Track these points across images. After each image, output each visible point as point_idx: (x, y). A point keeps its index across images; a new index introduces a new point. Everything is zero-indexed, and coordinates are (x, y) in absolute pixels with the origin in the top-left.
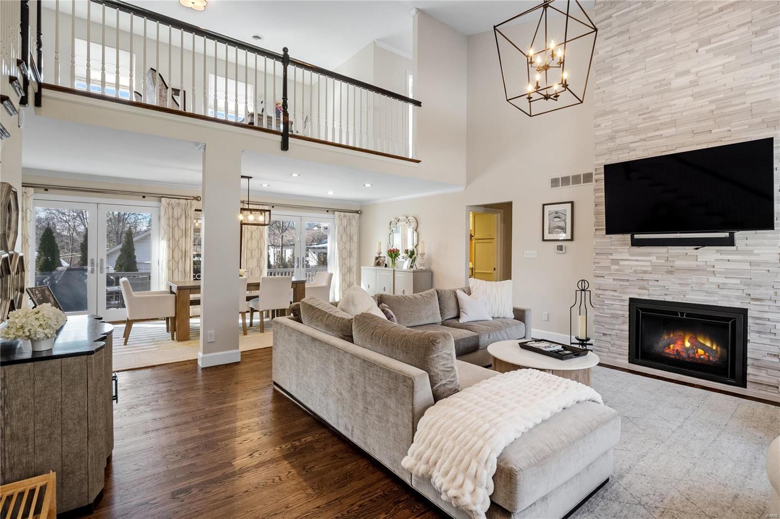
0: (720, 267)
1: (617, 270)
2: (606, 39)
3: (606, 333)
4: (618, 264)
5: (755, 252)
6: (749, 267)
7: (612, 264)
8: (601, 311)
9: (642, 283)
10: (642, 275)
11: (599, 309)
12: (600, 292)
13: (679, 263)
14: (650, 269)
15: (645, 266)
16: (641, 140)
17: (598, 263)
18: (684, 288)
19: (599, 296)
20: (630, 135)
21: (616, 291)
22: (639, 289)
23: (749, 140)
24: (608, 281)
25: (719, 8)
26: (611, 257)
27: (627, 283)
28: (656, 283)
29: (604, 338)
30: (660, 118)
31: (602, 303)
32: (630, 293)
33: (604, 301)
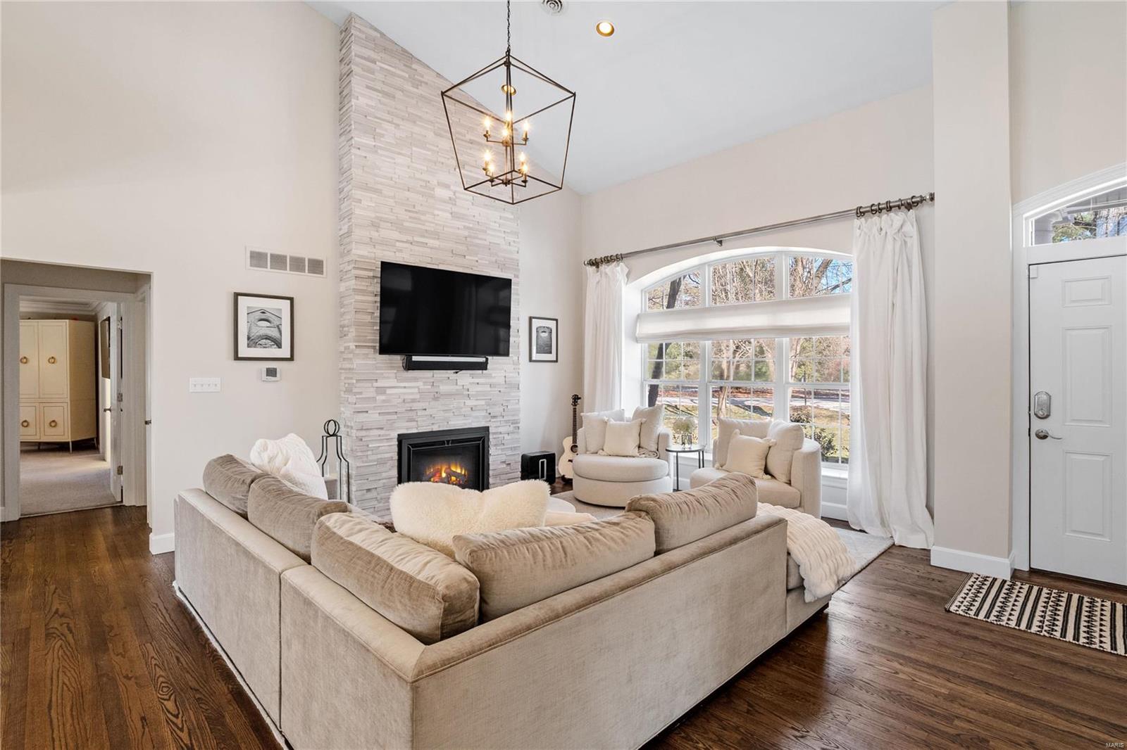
0: (473, 389)
1: (384, 401)
2: (368, 87)
3: (370, 487)
4: (384, 393)
5: (493, 375)
6: (489, 389)
7: (378, 393)
8: (365, 459)
9: (410, 414)
10: (411, 405)
11: (361, 457)
12: (363, 433)
13: (444, 388)
14: (418, 396)
15: (412, 394)
16: (407, 242)
17: (361, 393)
18: (446, 415)
19: (361, 440)
20: (396, 230)
21: (382, 429)
22: (407, 421)
23: (488, 275)
24: (373, 417)
25: (470, 140)
26: (375, 385)
27: (395, 417)
28: (424, 412)
29: (369, 495)
30: (427, 224)
31: (365, 448)
32: (398, 428)
33: (368, 445)
